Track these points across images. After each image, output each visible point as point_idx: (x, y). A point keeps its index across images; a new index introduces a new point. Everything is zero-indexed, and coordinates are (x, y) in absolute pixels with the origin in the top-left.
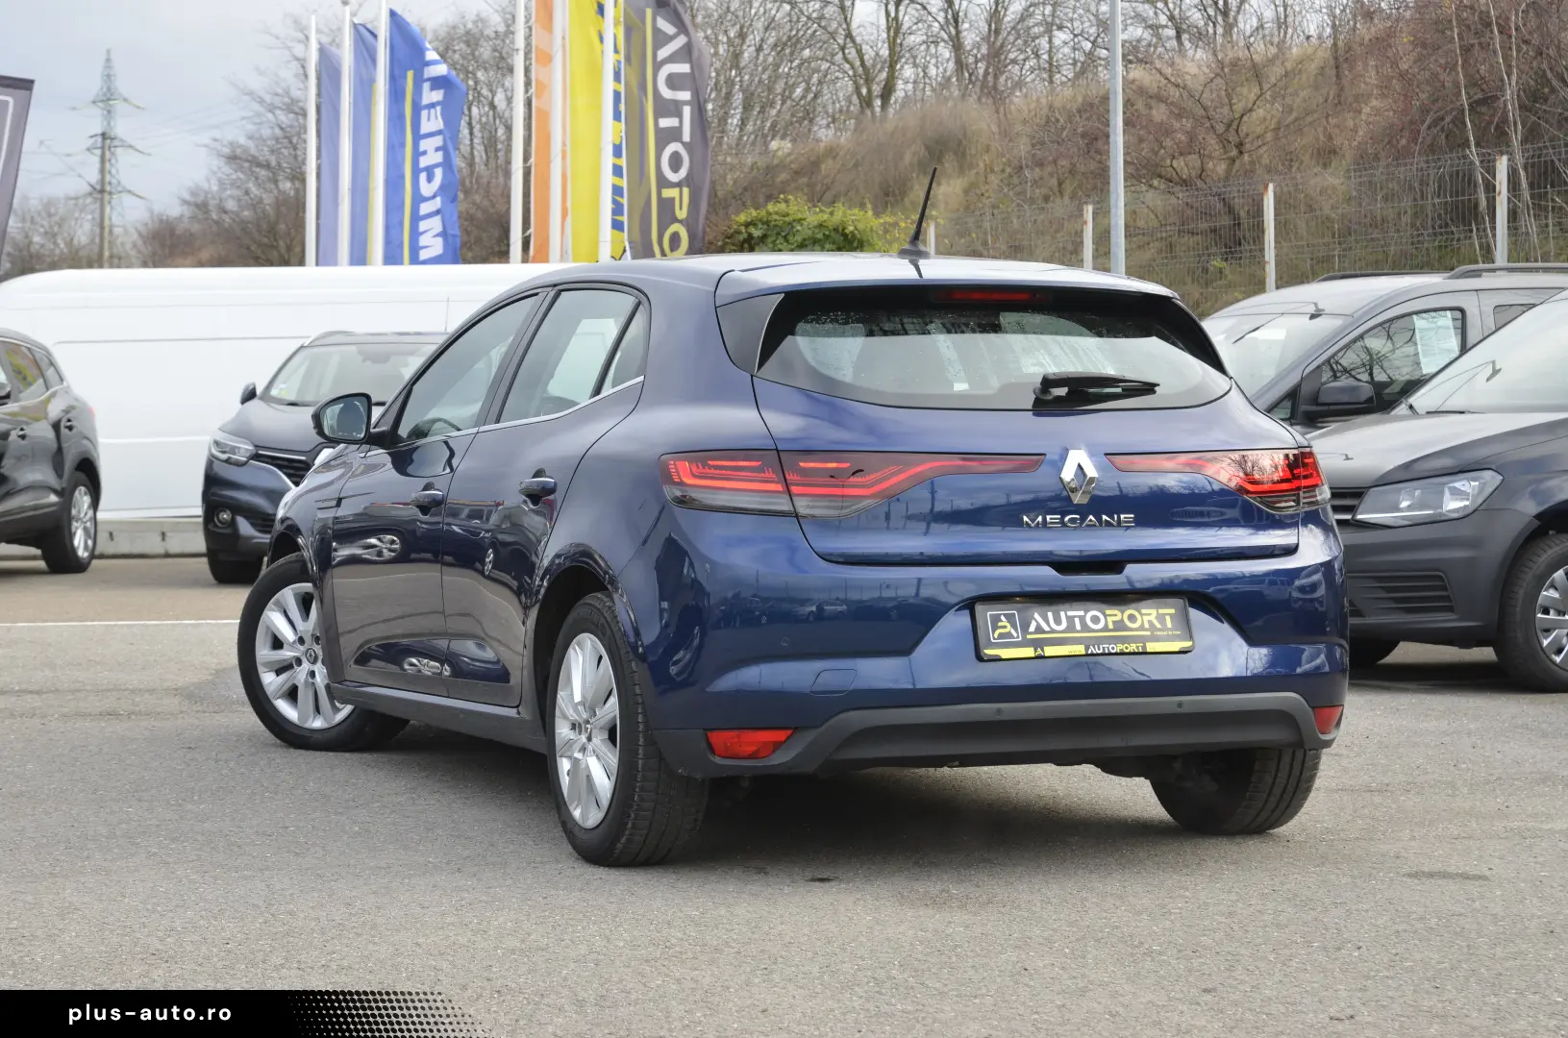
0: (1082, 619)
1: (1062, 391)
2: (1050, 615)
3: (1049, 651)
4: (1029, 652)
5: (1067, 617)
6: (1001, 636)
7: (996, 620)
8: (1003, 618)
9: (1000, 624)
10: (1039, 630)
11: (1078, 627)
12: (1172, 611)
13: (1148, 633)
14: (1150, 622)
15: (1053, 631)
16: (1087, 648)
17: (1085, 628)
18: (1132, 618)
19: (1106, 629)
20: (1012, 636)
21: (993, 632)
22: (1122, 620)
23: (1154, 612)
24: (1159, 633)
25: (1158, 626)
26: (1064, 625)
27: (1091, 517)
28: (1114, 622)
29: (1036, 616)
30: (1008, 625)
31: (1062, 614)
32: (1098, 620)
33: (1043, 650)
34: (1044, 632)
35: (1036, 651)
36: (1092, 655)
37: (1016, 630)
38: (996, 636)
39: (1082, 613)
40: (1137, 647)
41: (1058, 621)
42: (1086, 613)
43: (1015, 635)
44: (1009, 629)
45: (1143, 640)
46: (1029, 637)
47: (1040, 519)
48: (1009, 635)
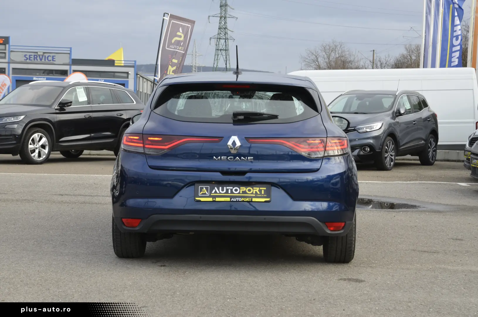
0: (231, 190)
1: (242, 117)
2: (220, 188)
3: (218, 199)
4: (210, 199)
5: (226, 189)
6: (202, 194)
7: (202, 188)
8: (204, 188)
9: (203, 190)
10: (216, 192)
11: (229, 192)
12: (265, 189)
13: (254, 195)
14: (256, 192)
15: (220, 193)
16: (231, 199)
17: (232, 192)
18: (249, 190)
19: (239, 193)
20: (206, 194)
21: (200, 193)
22: (246, 191)
23: (258, 189)
24: (258, 195)
25: (258, 193)
26: (225, 191)
27: (237, 157)
28: (242, 191)
29: (216, 188)
30: (206, 191)
31: (225, 188)
32: (238, 191)
33: (215, 199)
34: (217, 193)
35: (213, 199)
36: (232, 201)
37: (208, 192)
38: (201, 194)
39: (232, 188)
40: (249, 200)
41: (223, 190)
42: (233, 188)
43: (207, 194)
44: (206, 192)
45: (252, 197)
46: (212, 194)
47: (219, 158)
48: (205, 194)
